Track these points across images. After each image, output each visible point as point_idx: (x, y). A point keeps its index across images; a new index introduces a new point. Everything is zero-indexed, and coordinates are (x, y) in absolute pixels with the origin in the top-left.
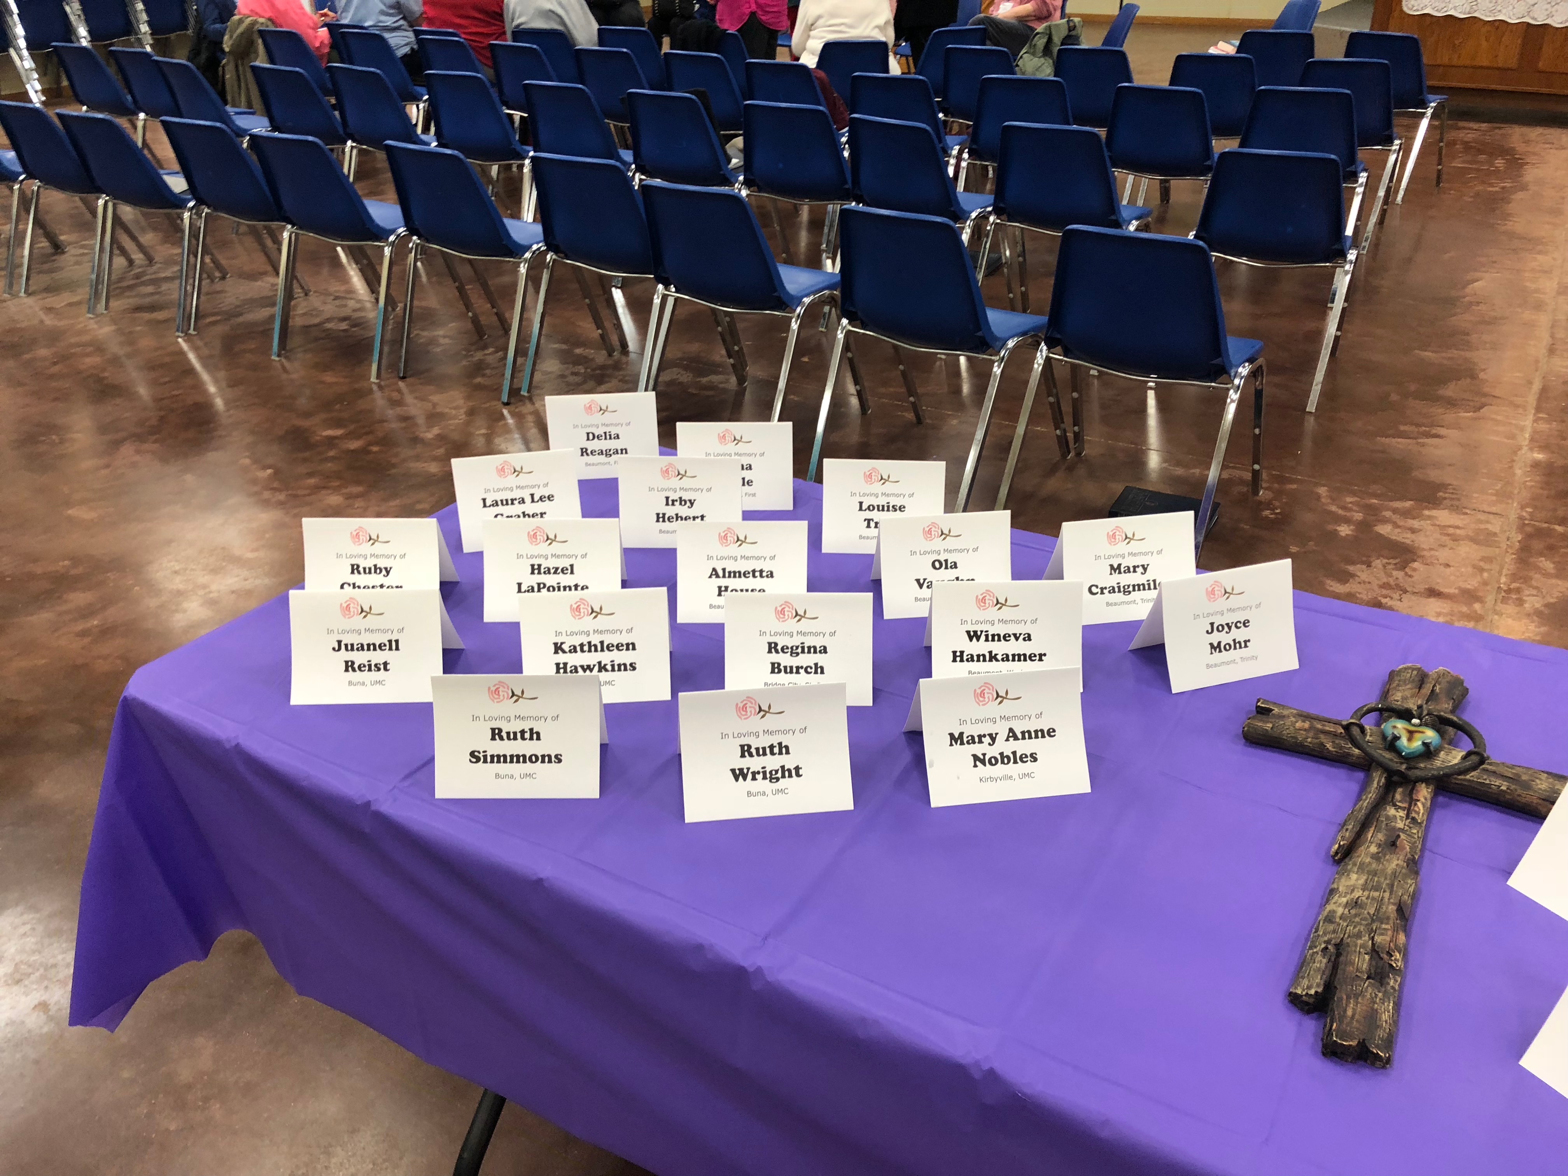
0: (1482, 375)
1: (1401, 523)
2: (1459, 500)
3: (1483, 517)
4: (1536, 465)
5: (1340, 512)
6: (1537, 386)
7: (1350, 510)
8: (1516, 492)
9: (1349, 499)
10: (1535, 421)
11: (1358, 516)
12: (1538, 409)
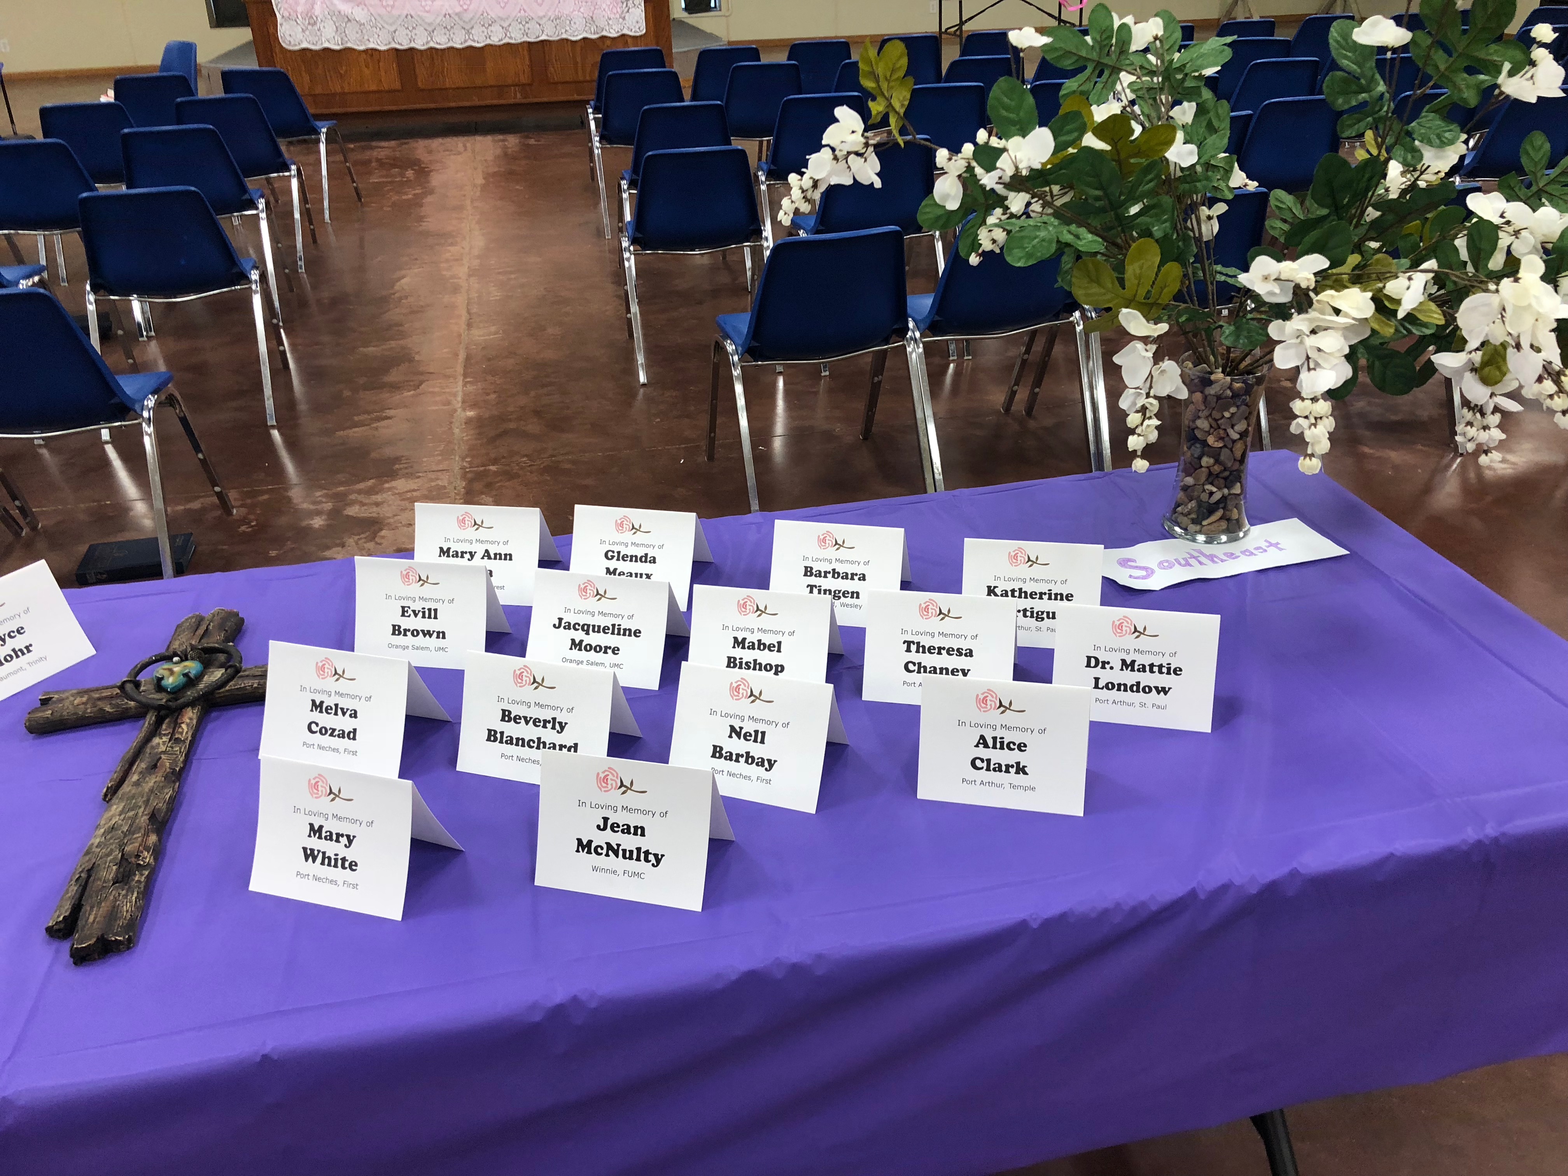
0: (417, 358)
1: (367, 501)
2: (412, 467)
3: (432, 476)
4: (468, 421)
5: (312, 507)
6: (462, 356)
7: (321, 502)
8: (456, 448)
9: (318, 494)
10: (465, 385)
11: (328, 506)
12: (465, 375)
